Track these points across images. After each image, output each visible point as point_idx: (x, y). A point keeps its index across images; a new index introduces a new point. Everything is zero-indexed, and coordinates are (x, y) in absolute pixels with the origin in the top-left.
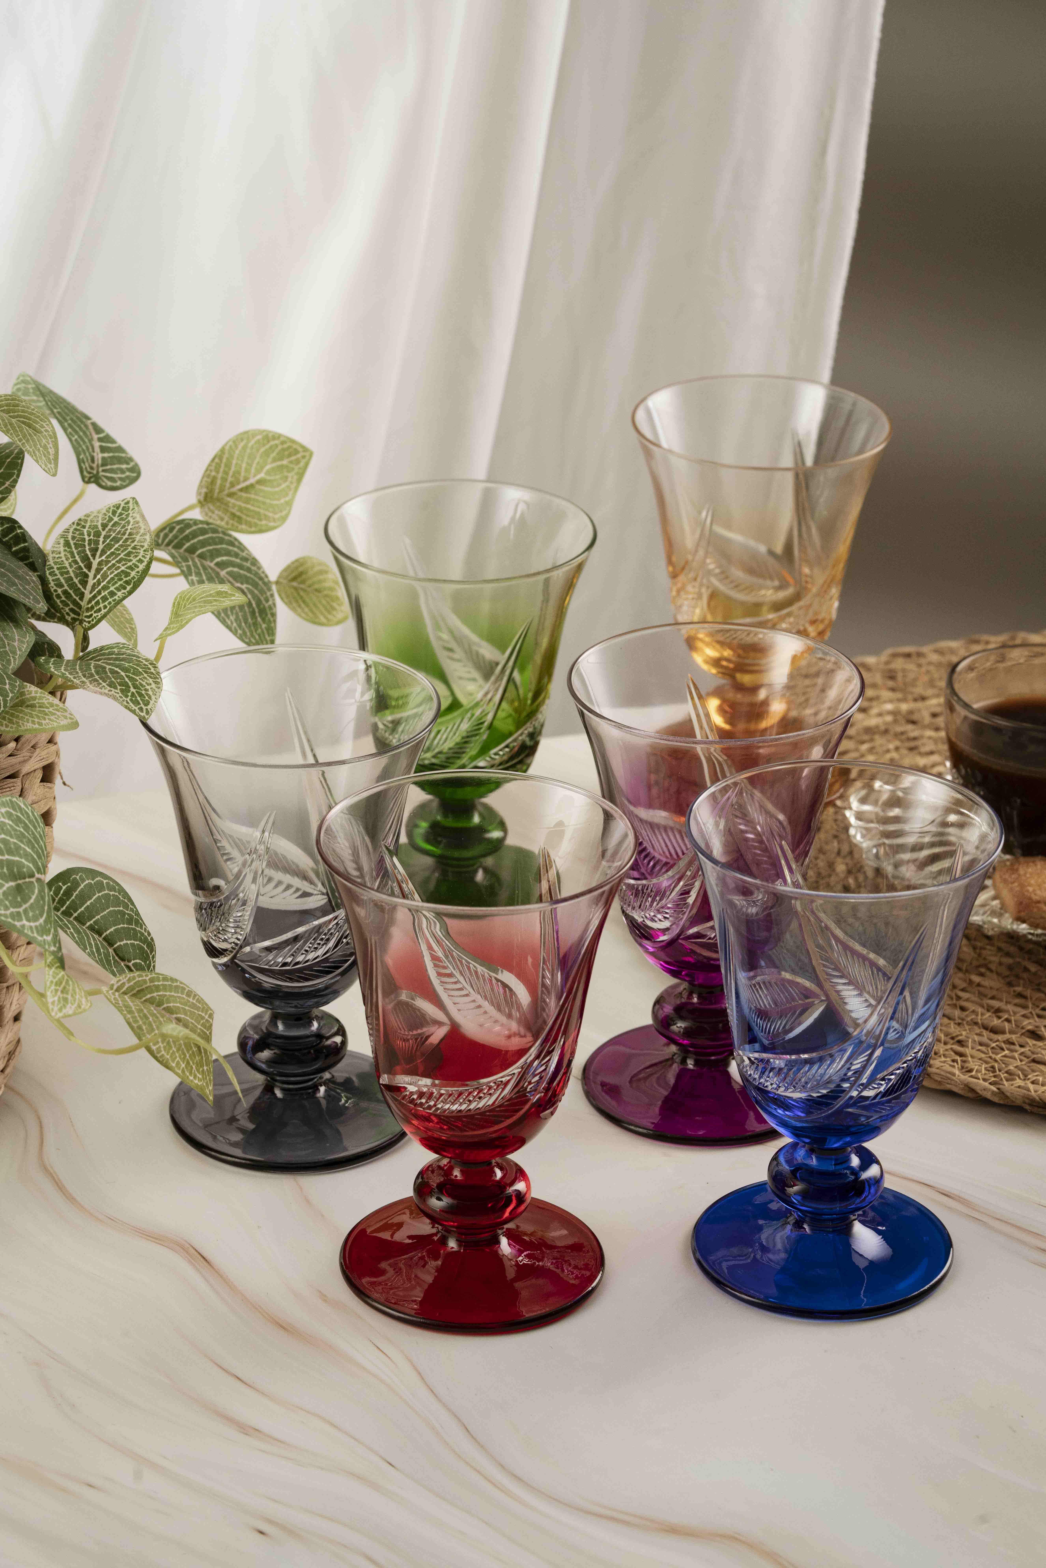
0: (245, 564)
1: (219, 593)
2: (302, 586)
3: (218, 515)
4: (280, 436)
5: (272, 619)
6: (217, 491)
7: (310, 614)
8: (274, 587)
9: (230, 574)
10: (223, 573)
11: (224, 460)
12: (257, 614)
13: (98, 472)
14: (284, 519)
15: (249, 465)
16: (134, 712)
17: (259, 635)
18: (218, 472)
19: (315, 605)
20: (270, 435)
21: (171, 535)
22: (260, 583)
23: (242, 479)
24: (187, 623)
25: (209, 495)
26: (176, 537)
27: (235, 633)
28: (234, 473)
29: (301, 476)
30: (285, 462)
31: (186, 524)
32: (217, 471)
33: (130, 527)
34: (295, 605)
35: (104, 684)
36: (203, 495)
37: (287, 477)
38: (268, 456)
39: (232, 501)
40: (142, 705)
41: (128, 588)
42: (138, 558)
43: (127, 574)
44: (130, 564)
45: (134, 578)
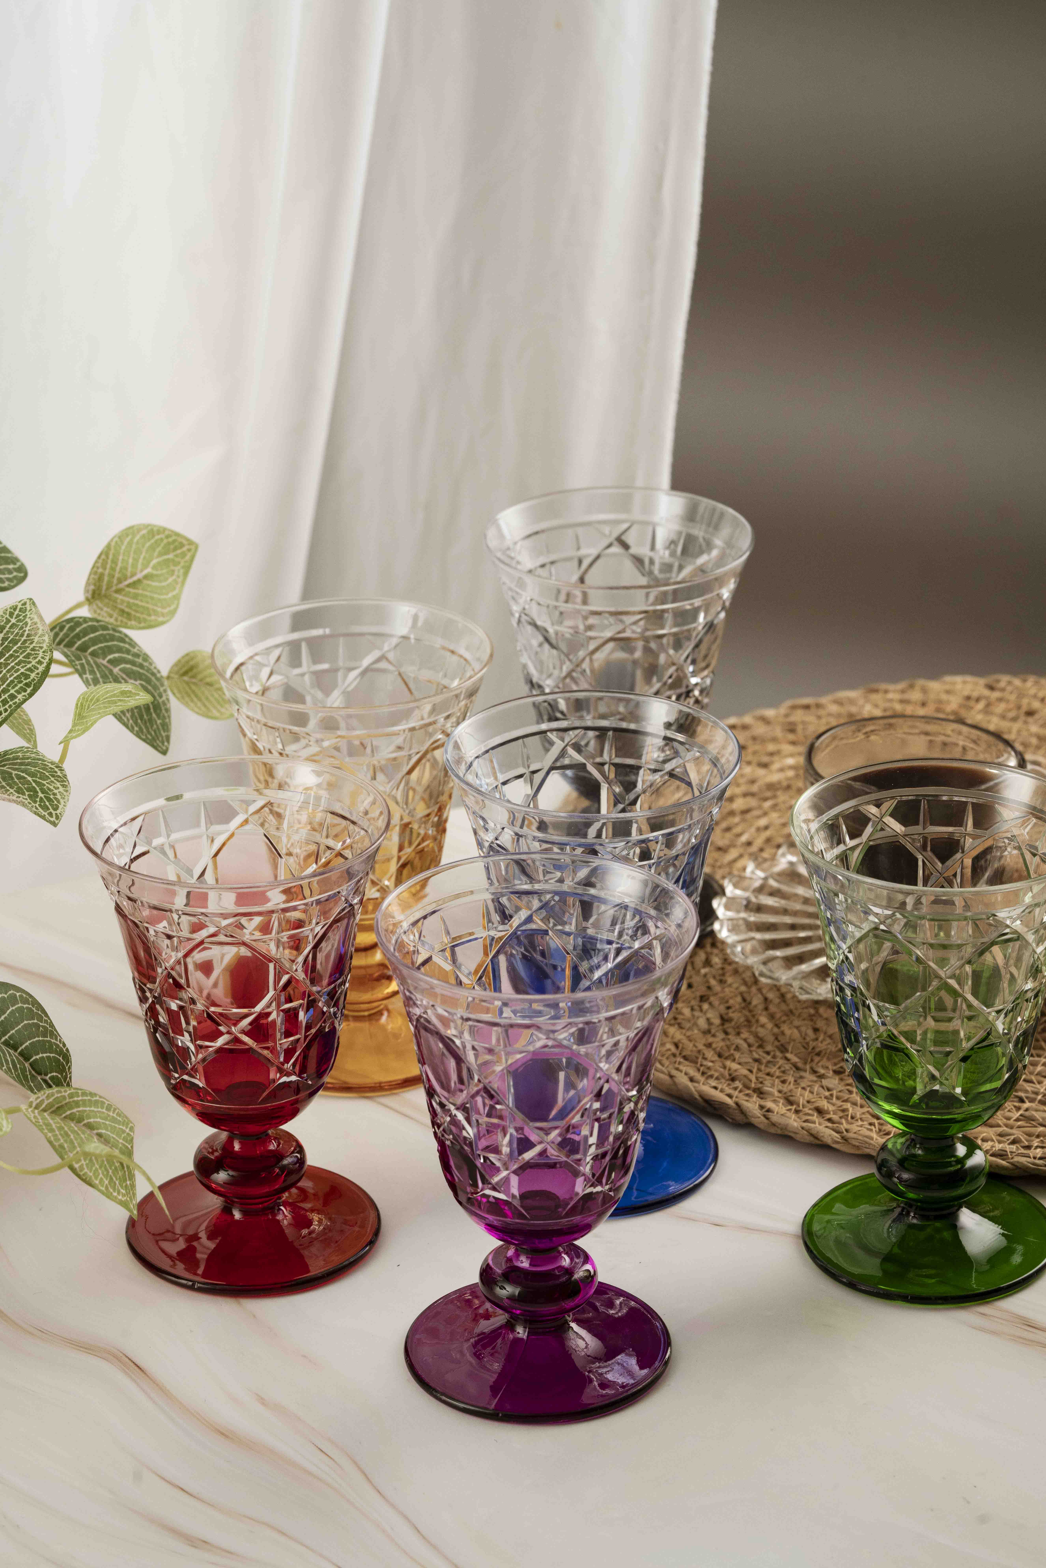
0: (136, 660)
1: (123, 693)
2: (194, 680)
3: (107, 612)
4: (165, 529)
5: (166, 715)
6: (104, 587)
7: (203, 709)
8: (166, 683)
9: (123, 670)
10: (116, 670)
11: (111, 557)
12: (152, 710)
14: (173, 613)
15: (136, 560)
16: (43, 817)
17: (155, 731)
18: (105, 569)
19: (207, 699)
20: (155, 529)
21: (61, 634)
22: (153, 678)
23: (129, 574)
24: (92, 725)
25: (97, 592)
26: (66, 635)
27: (131, 730)
28: (121, 569)
29: (187, 569)
30: (171, 556)
31: (76, 622)
32: (104, 567)
33: (27, 629)
34: (187, 699)
35: (12, 791)
36: (90, 592)
37: (173, 571)
38: (154, 550)
39: (120, 597)
40: (51, 810)
41: (29, 690)
42: (37, 660)
43: (27, 676)
44: (29, 666)
45: (34, 679)
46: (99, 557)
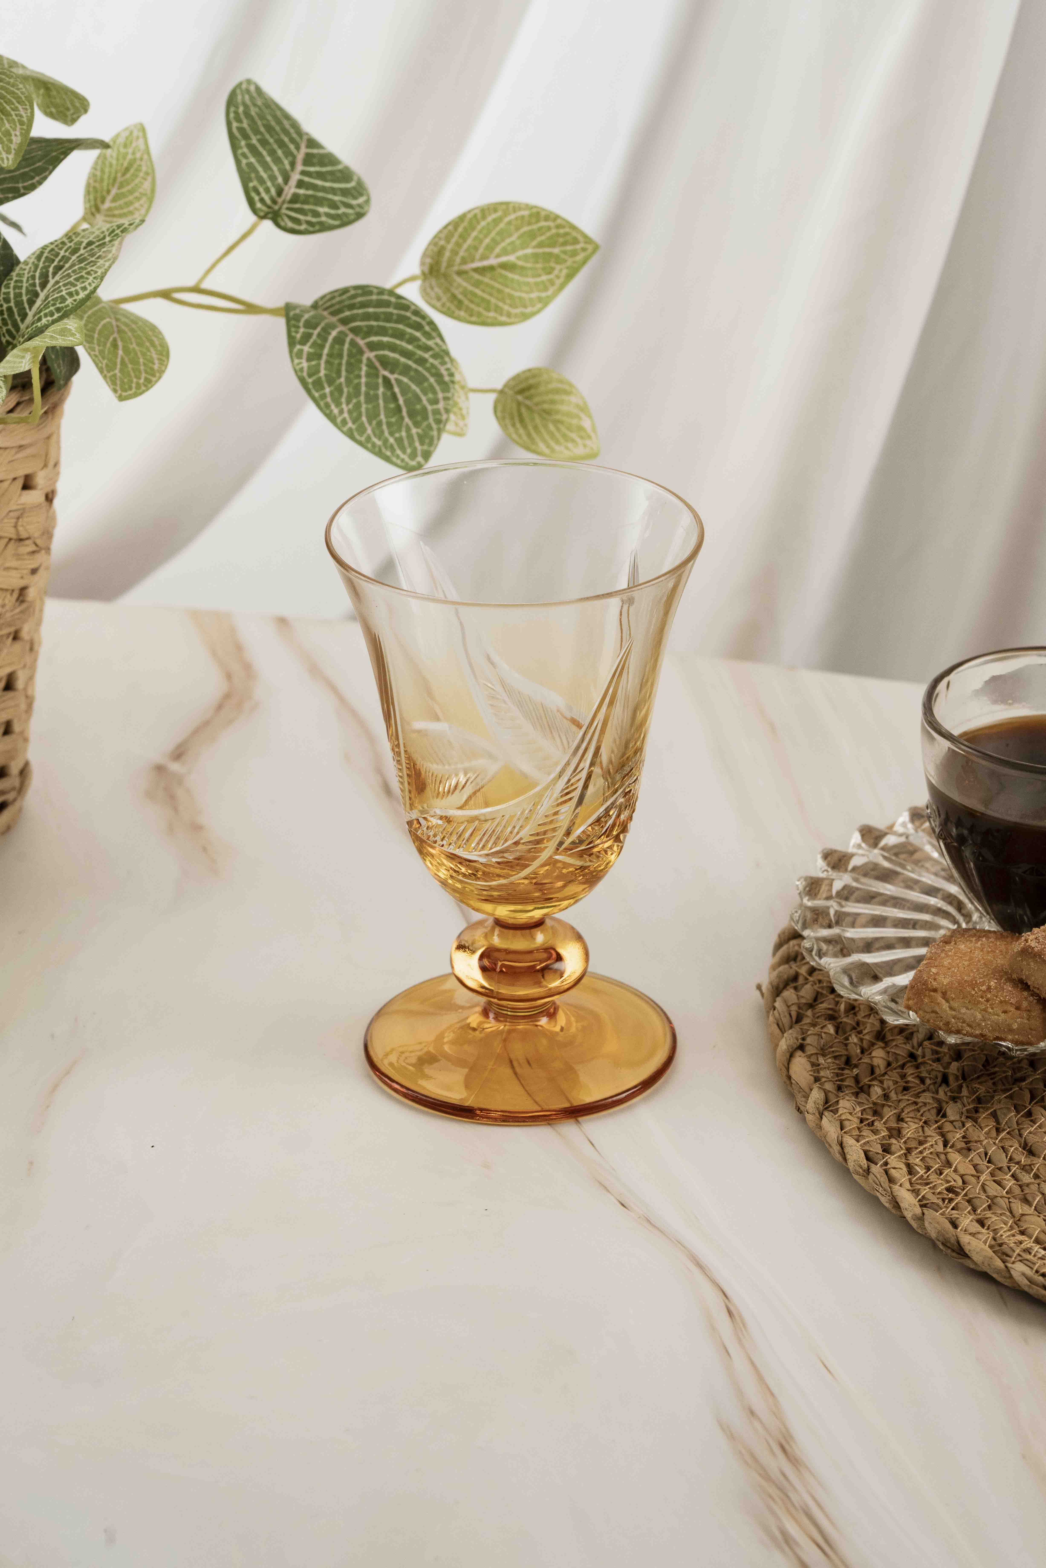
0: (421, 352)
2: (528, 402)
4: (557, 217)
6: (444, 264)
7: (525, 438)
9: (381, 358)
10: (370, 355)
11: (462, 230)
13: (280, 208)
14: (527, 317)
15: (497, 243)
17: (397, 439)
18: (448, 242)
19: (536, 428)
20: (543, 214)
22: (432, 379)
23: (479, 257)
25: (437, 269)
28: (471, 247)
29: (574, 271)
30: (556, 251)
32: (448, 239)
34: (508, 421)
36: (427, 267)
37: (553, 269)
38: (532, 238)
39: (458, 280)
41: (56, 316)
42: (83, 285)
43: (63, 300)
44: (73, 289)
45: (68, 306)
46: (446, 227)
